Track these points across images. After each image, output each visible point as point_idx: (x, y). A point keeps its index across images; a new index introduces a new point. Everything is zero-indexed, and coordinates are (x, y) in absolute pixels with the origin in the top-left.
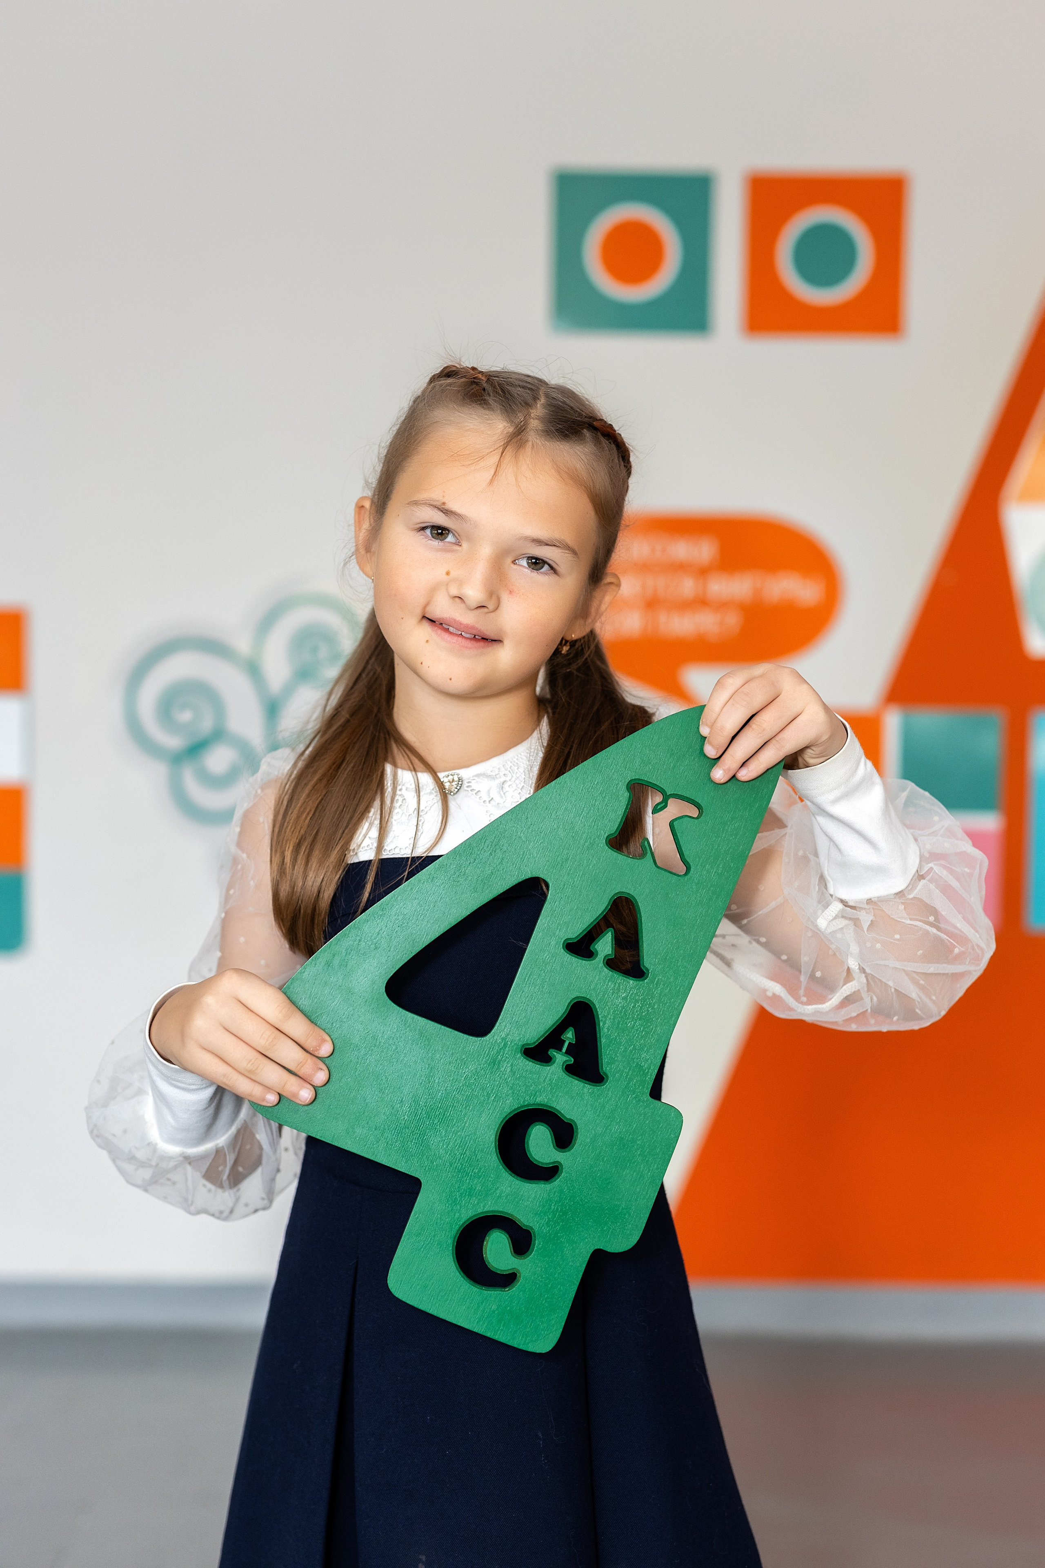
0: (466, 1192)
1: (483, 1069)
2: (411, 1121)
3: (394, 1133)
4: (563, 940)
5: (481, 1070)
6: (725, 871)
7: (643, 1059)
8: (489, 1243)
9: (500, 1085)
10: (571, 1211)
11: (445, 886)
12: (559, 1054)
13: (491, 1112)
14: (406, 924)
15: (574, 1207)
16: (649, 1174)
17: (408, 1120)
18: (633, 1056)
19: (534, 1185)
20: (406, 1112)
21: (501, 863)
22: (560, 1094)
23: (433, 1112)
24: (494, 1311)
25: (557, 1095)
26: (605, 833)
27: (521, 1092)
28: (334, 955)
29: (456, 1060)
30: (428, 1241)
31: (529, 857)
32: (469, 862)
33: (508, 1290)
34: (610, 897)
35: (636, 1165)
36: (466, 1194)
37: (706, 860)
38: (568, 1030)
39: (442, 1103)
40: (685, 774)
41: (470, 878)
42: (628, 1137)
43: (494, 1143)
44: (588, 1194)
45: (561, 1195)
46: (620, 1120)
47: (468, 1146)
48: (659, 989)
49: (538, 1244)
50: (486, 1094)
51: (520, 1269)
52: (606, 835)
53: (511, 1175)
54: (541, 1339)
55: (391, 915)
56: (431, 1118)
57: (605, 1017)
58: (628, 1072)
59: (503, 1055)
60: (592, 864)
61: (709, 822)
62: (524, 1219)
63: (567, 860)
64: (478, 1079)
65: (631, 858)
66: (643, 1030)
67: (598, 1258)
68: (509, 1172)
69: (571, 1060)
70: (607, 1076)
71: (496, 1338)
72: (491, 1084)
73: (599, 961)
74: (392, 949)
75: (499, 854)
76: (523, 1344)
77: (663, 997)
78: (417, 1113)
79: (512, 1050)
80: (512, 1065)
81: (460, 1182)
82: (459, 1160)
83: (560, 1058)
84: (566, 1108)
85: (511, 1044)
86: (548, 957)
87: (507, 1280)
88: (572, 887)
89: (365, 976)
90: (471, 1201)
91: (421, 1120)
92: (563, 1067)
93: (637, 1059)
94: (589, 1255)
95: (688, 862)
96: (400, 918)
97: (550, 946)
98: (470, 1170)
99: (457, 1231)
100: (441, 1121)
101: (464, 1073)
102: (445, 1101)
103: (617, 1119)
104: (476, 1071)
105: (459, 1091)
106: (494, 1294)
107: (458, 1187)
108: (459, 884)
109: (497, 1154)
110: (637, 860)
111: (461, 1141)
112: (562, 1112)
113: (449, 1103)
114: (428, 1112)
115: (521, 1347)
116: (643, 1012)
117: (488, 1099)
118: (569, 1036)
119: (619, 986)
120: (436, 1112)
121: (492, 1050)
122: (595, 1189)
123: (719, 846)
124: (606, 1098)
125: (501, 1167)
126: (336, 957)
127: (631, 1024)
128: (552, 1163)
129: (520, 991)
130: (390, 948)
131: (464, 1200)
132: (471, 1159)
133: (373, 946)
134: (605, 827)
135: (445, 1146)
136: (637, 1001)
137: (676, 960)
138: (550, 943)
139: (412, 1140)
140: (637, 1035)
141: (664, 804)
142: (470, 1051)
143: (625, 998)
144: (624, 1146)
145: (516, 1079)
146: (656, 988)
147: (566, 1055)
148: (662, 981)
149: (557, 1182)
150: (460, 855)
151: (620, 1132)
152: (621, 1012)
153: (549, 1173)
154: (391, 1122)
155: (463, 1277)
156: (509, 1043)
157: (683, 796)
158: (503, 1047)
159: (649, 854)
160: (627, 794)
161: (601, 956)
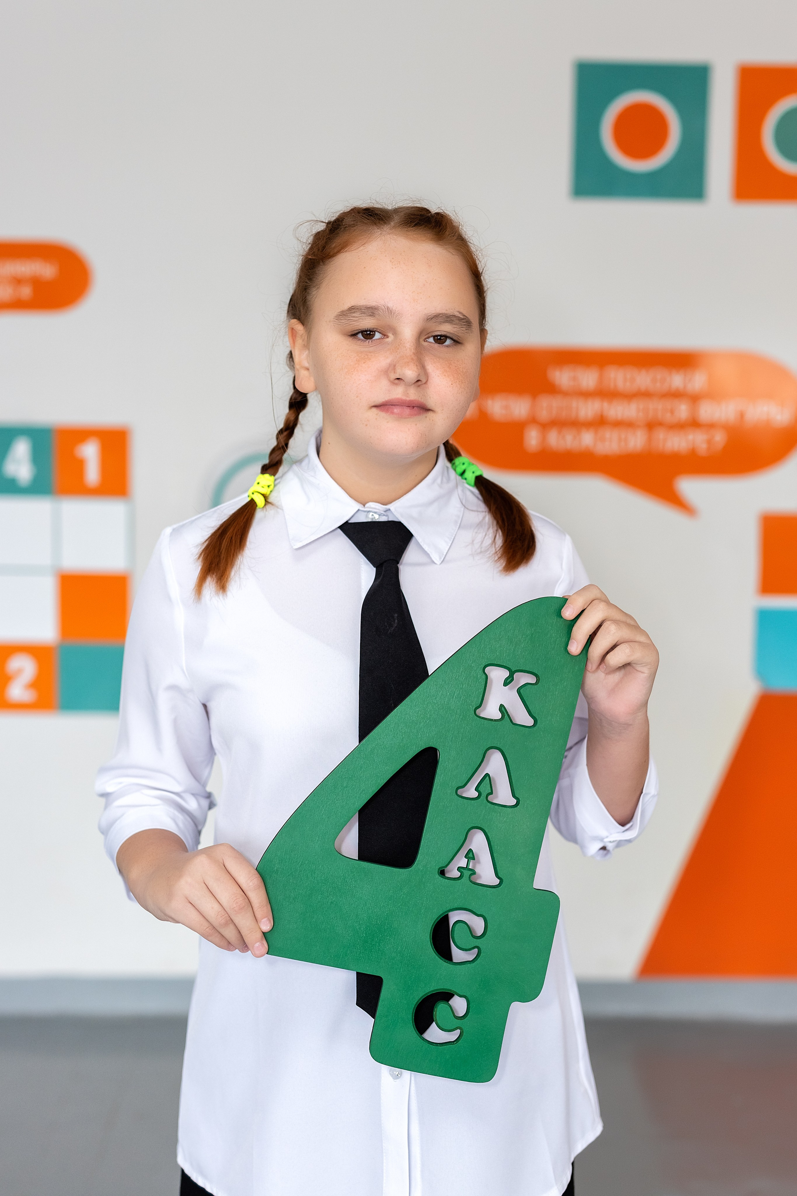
2: (368, 937)
4: (455, 789)
5: (412, 892)
6: (562, 718)
8: (437, 1010)
9: (427, 900)
10: (491, 979)
19: (462, 966)
20: (364, 930)
22: (471, 899)
23: (383, 927)
25: (468, 900)
26: (473, 707)
27: (442, 902)
30: (394, 1019)
34: (484, 752)
35: (532, 939)
36: (415, 981)
37: (548, 713)
39: (388, 920)
40: (523, 654)
42: (524, 919)
43: (429, 941)
45: (482, 969)
46: (516, 909)
47: (412, 946)
49: (472, 1006)
50: (418, 908)
51: (462, 1026)
53: (445, 962)
54: (484, 1073)
56: (382, 932)
57: (493, 837)
59: (426, 878)
60: (467, 731)
61: (545, 685)
63: (448, 730)
64: (411, 898)
68: (443, 960)
70: (502, 879)
72: (421, 900)
73: (483, 799)
78: (372, 930)
79: (431, 873)
80: (432, 884)
81: (410, 973)
82: (407, 958)
84: (476, 907)
86: (446, 802)
88: (455, 749)
95: (535, 716)
98: (416, 963)
99: (414, 1008)
101: (401, 895)
102: (390, 918)
103: (513, 908)
104: (409, 893)
105: (399, 909)
106: (447, 1047)
107: (409, 978)
109: (433, 949)
110: (498, 722)
111: (407, 945)
114: (379, 928)
117: (421, 911)
119: (500, 813)
121: (417, 876)
124: (503, 894)
125: (436, 958)
127: (512, 839)
129: (431, 830)
131: (414, 986)
134: (472, 702)
135: (395, 950)
136: (514, 822)
137: (537, 788)
138: (446, 792)
141: (511, 678)
142: (402, 879)
143: (506, 822)
144: (521, 926)
145: (438, 893)
146: (526, 812)
148: (529, 805)
149: (478, 961)
151: (517, 917)
152: (504, 832)
154: (355, 941)
156: (429, 868)
157: (524, 669)
158: (425, 874)
159: (506, 716)
160: (484, 677)
161: (484, 795)
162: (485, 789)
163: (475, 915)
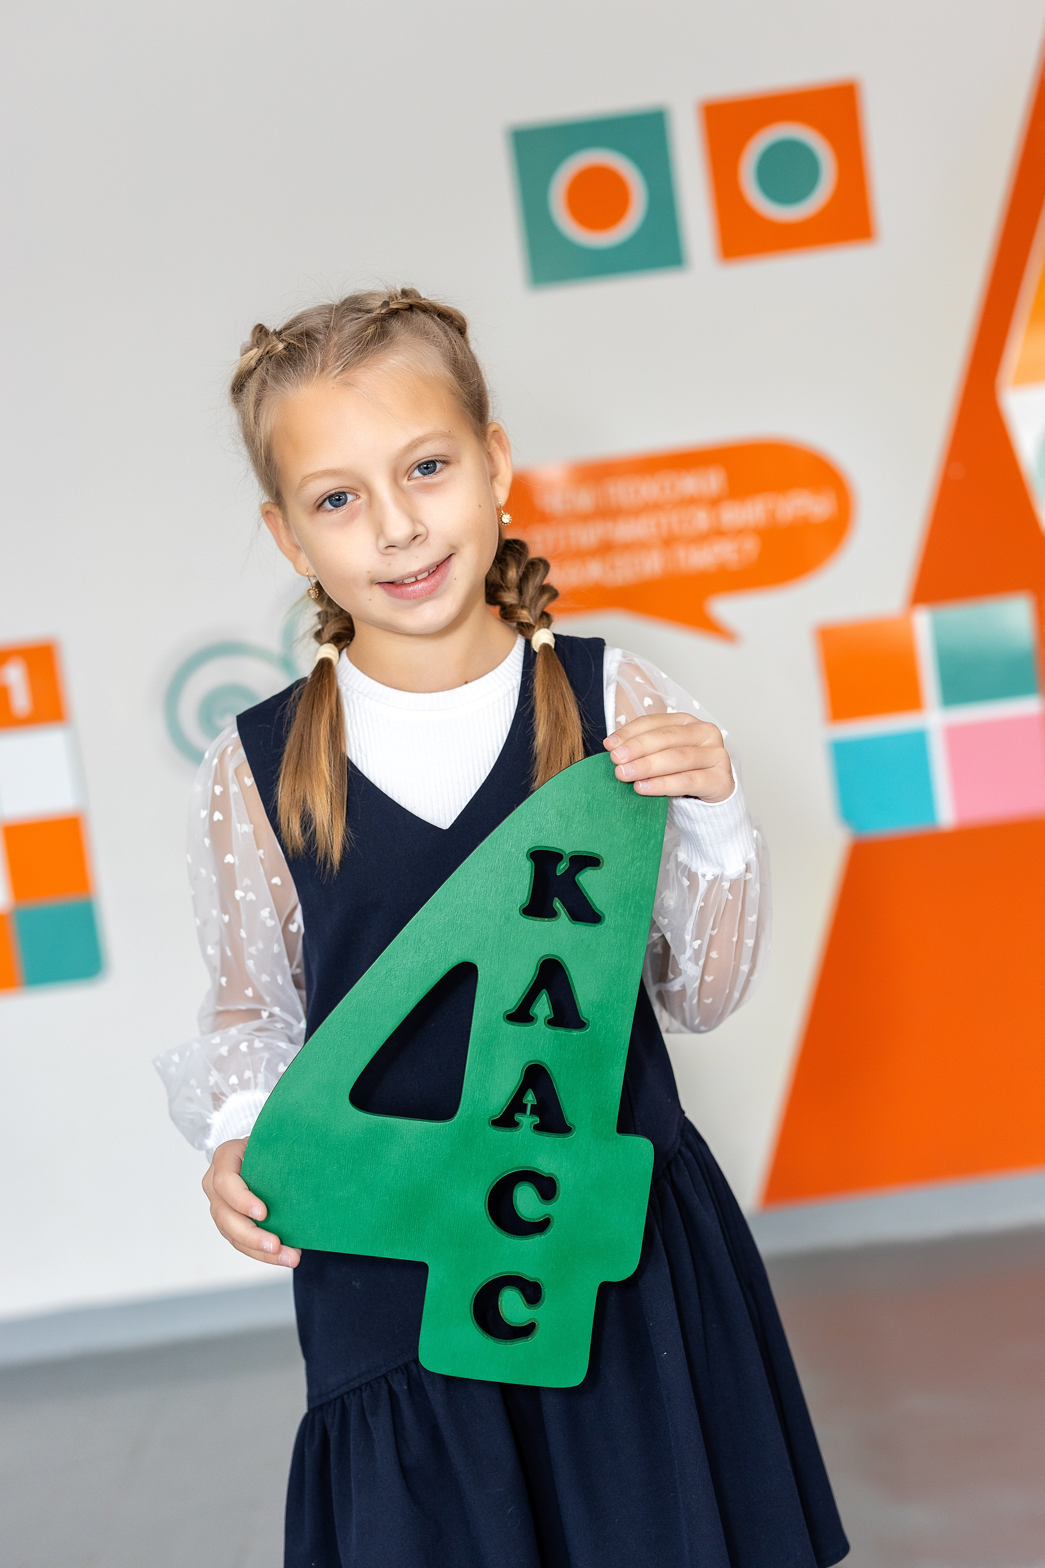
2: (404, 1213)
4: (502, 1014)
5: (457, 1151)
6: (637, 911)
8: (503, 1302)
9: (477, 1159)
10: (570, 1254)
12: (525, 1117)
13: (475, 1186)
15: (573, 1250)
19: (531, 1240)
22: (535, 1153)
24: (522, 1362)
25: (534, 1156)
26: (517, 906)
27: (498, 1162)
30: (447, 1315)
33: (531, 1340)
34: (536, 962)
35: (620, 1199)
37: (617, 905)
38: (527, 1093)
40: (578, 830)
43: (485, 1213)
44: (582, 1235)
45: (557, 1243)
46: (596, 1162)
47: (462, 1221)
48: (602, 1035)
49: (547, 1292)
50: (466, 1171)
51: (537, 1318)
52: (519, 906)
53: (508, 1237)
54: (571, 1374)
57: (559, 1074)
58: (592, 1117)
59: (474, 1131)
60: (512, 937)
61: (611, 869)
62: (529, 1273)
63: (487, 939)
64: (456, 1159)
65: (546, 921)
66: (597, 1076)
67: (605, 1289)
68: (506, 1235)
69: (536, 1120)
70: (573, 1125)
72: (469, 1161)
73: (540, 1024)
75: (423, 950)
77: (608, 1040)
79: (482, 1125)
80: (485, 1138)
82: (457, 1236)
83: (527, 1120)
84: (545, 1166)
85: (478, 1118)
86: (492, 1031)
87: (527, 1331)
90: (479, 1269)
92: (531, 1128)
95: (601, 912)
97: (492, 1021)
99: (472, 1299)
103: (592, 1162)
104: (452, 1153)
105: (441, 1175)
106: (520, 1345)
109: (490, 1222)
110: (553, 922)
111: (454, 1219)
112: (540, 1169)
116: (592, 1060)
117: (470, 1175)
118: (530, 1098)
119: (566, 1040)
121: (462, 1129)
123: (626, 889)
124: (577, 1144)
125: (497, 1232)
127: (584, 1073)
128: (543, 1217)
129: (474, 1070)
131: (469, 1271)
132: (467, 1233)
134: (516, 900)
136: (584, 1051)
137: (612, 1004)
138: (491, 1017)
143: (573, 1051)
144: (605, 1184)
145: (491, 1150)
146: (599, 1034)
147: (531, 1117)
148: (601, 1028)
149: (551, 1232)
151: (598, 1173)
152: (572, 1065)
153: (542, 1226)
154: (386, 1219)
155: (487, 1338)
156: (476, 1118)
158: (472, 1124)
160: (529, 864)
161: (541, 1018)
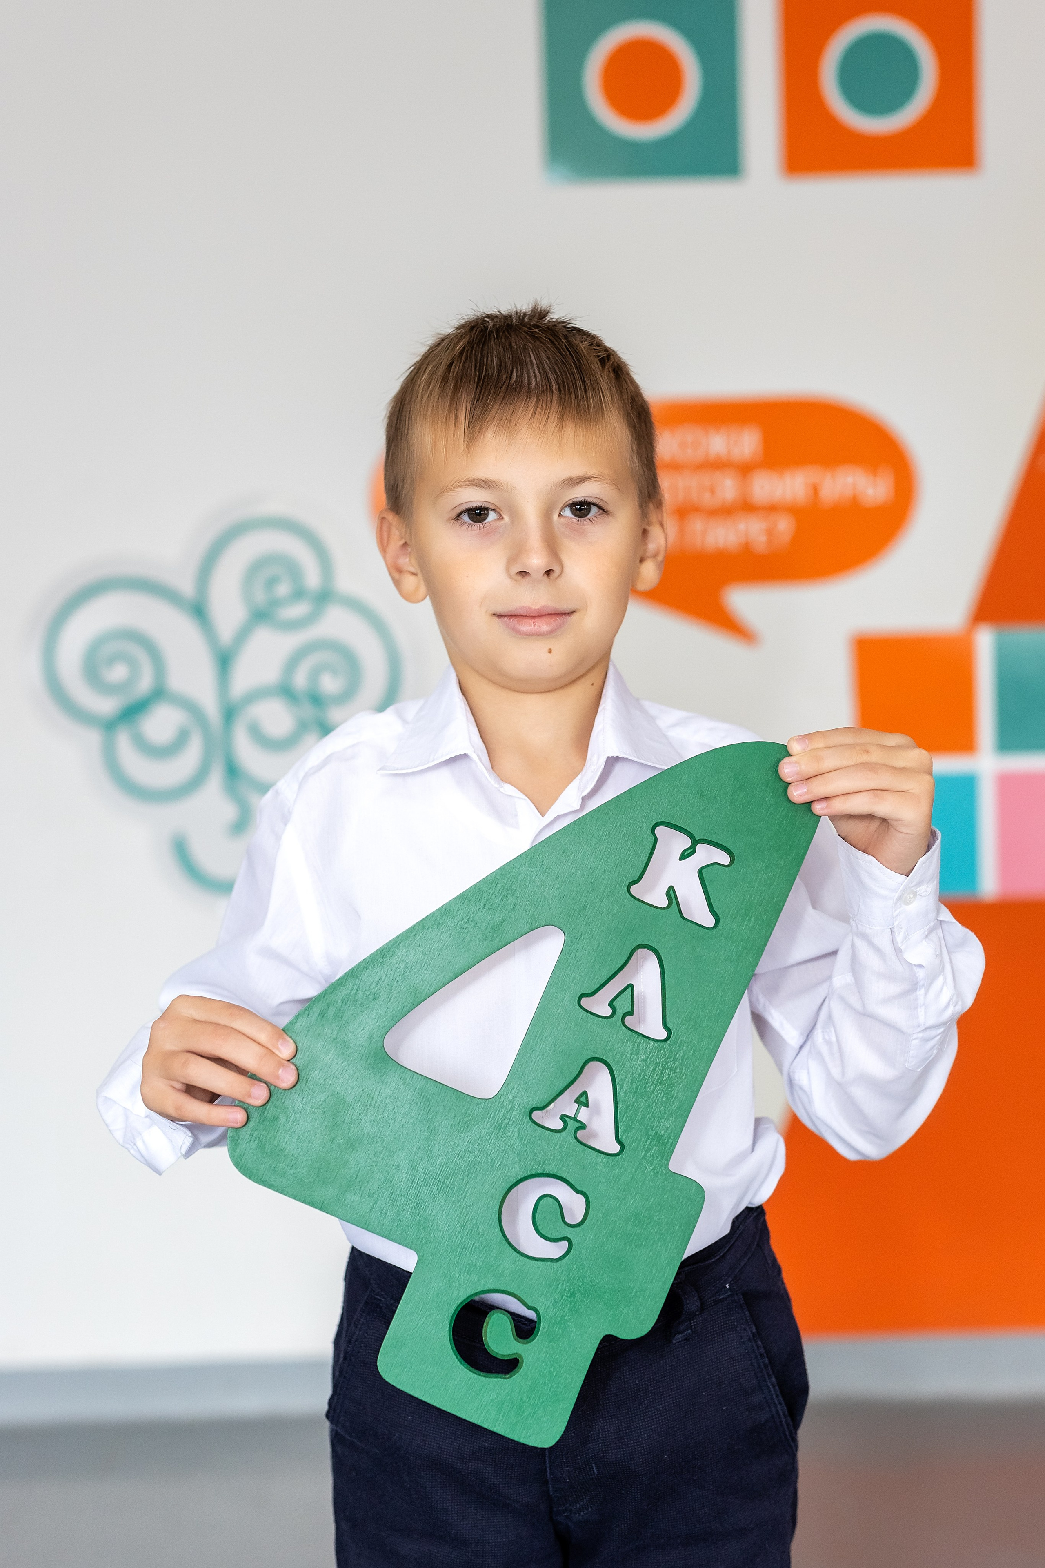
0: (466, 1268)
1: (487, 1133)
2: (407, 1188)
3: (389, 1201)
4: (578, 995)
5: (486, 1135)
6: (757, 925)
7: (662, 1127)
8: (490, 1325)
9: (506, 1151)
10: (580, 1292)
11: (451, 933)
13: (495, 1180)
14: (407, 973)
15: (583, 1288)
16: (667, 1253)
17: (405, 1187)
18: (652, 1123)
20: (402, 1179)
21: (513, 910)
22: (571, 1164)
23: (432, 1179)
24: (492, 1400)
25: (568, 1165)
26: (627, 880)
27: (528, 1160)
28: (329, 1006)
29: (459, 1123)
30: (423, 1320)
31: (543, 903)
32: (478, 907)
33: (508, 1378)
34: (631, 949)
35: (653, 1244)
36: (465, 1270)
37: (737, 912)
39: (442, 1169)
40: (716, 818)
41: (478, 925)
42: (645, 1212)
43: (497, 1215)
44: (599, 1274)
45: (569, 1274)
46: (636, 1194)
47: (469, 1217)
48: (682, 1051)
49: (542, 1329)
50: (490, 1161)
51: (522, 1354)
53: (515, 1251)
54: (543, 1433)
55: (391, 962)
56: (429, 1186)
57: (622, 1080)
58: (646, 1142)
59: (510, 1119)
60: (612, 914)
61: (740, 871)
63: (585, 907)
64: (482, 1144)
66: (663, 1096)
67: (609, 1345)
70: (623, 1145)
71: (494, 1430)
72: (496, 1150)
73: (617, 1019)
74: (392, 1000)
75: (511, 899)
76: (524, 1437)
77: (686, 1059)
78: (414, 1179)
79: (520, 1114)
80: (519, 1130)
81: (460, 1256)
82: (459, 1233)
84: (578, 1179)
85: (519, 1106)
86: (561, 1013)
87: (509, 1366)
88: (589, 937)
89: (362, 1029)
90: (471, 1278)
91: (418, 1187)
92: (574, 1133)
93: (657, 1127)
94: (599, 1342)
95: (718, 915)
96: (402, 966)
97: (564, 1001)
98: (471, 1243)
99: (456, 1310)
100: (441, 1189)
101: (467, 1137)
102: (445, 1167)
103: (633, 1193)
104: (480, 1136)
105: (461, 1157)
106: (493, 1381)
107: (457, 1262)
108: (466, 931)
109: (501, 1227)
111: (462, 1212)
113: (449, 1170)
114: (427, 1178)
115: (521, 1441)
116: (663, 1077)
117: (492, 1166)
119: (638, 1047)
120: (435, 1179)
121: (498, 1114)
122: (607, 1269)
123: (751, 897)
124: (621, 1169)
125: (504, 1242)
126: (331, 1007)
127: (650, 1088)
129: (530, 1049)
130: (391, 999)
131: (463, 1276)
132: (471, 1232)
133: (371, 997)
134: (627, 873)
135: (444, 1217)
136: (657, 1064)
137: (701, 1021)
138: (564, 998)
139: (409, 1209)
140: (656, 1101)
141: (692, 850)
142: (474, 1113)
143: (645, 1060)
144: (640, 1222)
145: (524, 1145)
146: (679, 1051)
148: (685, 1042)
149: (565, 1260)
150: (469, 901)
151: (636, 1207)
152: (640, 1076)
155: (460, 1362)
156: (517, 1106)
157: (713, 841)
158: (510, 1110)
159: (674, 904)
160: (652, 838)
161: (619, 1013)
162: (623, 1005)
163: (573, 1190)
